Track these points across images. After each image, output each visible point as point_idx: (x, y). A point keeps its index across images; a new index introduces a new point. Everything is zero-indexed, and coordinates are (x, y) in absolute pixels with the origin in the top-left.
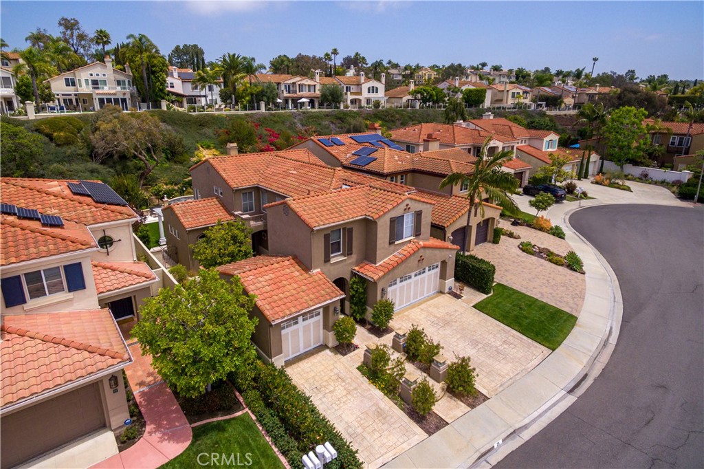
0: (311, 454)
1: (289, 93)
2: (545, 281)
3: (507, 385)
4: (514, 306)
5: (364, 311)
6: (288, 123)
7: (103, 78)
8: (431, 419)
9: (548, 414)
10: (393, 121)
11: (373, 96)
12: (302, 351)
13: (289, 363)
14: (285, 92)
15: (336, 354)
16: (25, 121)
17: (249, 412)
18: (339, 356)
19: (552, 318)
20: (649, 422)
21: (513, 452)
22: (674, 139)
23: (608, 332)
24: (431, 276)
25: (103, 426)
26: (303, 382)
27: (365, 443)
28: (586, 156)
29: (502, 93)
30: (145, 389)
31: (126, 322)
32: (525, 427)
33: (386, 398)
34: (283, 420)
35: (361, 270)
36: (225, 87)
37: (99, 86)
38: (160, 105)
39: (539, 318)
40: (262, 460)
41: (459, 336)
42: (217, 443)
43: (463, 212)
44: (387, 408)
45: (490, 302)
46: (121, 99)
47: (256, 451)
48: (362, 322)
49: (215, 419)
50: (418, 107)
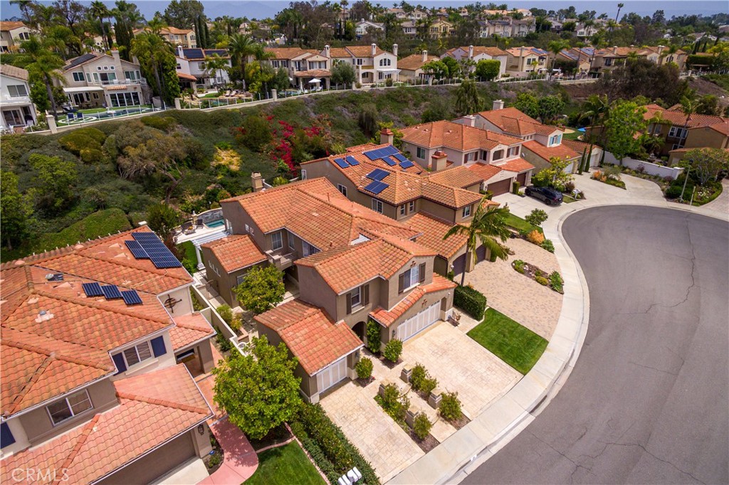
0: (344, 476)
1: (299, 70)
2: (529, 303)
3: (485, 408)
4: (499, 333)
5: (378, 347)
6: (301, 112)
7: (112, 71)
8: (428, 440)
9: (512, 432)
10: (405, 102)
11: (385, 69)
12: (332, 384)
13: (322, 396)
14: (295, 69)
15: (358, 386)
16: (48, 136)
17: (297, 439)
18: (360, 388)
19: (528, 344)
20: (582, 437)
21: (483, 463)
22: (673, 129)
23: (570, 355)
24: (434, 310)
25: (193, 455)
26: (333, 412)
27: (381, 461)
28: (588, 151)
29: (517, 59)
30: (217, 422)
31: (190, 360)
32: (495, 443)
33: (396, 423)
34: (322, 447)
35: (377, 316)
36: (233, 65)
37: (109, 81)
38: (174, 103)
39: (518, 345)
40: (310, 478)
41: (453, 365)
42: (277, 466)
43: (463, 243)
44: (397, 432)
45: (480, 330)
46: (133, 93)
47: (305, 470)
48: (378, 355)
49: (272, 446)
50: (430, 84)
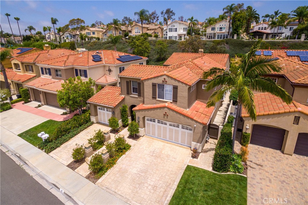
3: (109, 191)
7: (224, 26)
13: (100, 123)
21: (57, 198)
24: (185, 133)
37: (222, 30)
